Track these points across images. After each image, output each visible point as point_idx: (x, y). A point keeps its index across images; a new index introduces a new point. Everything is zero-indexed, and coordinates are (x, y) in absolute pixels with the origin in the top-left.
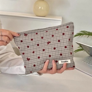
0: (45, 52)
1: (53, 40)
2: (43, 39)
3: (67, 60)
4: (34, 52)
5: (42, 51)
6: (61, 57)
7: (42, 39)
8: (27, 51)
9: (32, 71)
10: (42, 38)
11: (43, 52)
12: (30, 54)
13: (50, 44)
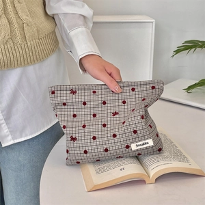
0: (106, 129)
1: (123, 110)
2: (106, 105)
3: (146, 141)
4: (84, 126)
5: (101, 126)
6: (135, 136)
7: (103, 106)
8: (71, 123)
9: (80, 161)
10: (104, 103)
11: (103, 129)
12: (77, 128)
13: (117, 116)
